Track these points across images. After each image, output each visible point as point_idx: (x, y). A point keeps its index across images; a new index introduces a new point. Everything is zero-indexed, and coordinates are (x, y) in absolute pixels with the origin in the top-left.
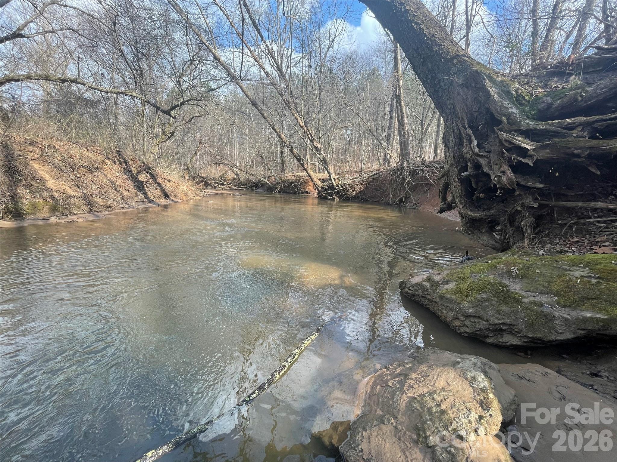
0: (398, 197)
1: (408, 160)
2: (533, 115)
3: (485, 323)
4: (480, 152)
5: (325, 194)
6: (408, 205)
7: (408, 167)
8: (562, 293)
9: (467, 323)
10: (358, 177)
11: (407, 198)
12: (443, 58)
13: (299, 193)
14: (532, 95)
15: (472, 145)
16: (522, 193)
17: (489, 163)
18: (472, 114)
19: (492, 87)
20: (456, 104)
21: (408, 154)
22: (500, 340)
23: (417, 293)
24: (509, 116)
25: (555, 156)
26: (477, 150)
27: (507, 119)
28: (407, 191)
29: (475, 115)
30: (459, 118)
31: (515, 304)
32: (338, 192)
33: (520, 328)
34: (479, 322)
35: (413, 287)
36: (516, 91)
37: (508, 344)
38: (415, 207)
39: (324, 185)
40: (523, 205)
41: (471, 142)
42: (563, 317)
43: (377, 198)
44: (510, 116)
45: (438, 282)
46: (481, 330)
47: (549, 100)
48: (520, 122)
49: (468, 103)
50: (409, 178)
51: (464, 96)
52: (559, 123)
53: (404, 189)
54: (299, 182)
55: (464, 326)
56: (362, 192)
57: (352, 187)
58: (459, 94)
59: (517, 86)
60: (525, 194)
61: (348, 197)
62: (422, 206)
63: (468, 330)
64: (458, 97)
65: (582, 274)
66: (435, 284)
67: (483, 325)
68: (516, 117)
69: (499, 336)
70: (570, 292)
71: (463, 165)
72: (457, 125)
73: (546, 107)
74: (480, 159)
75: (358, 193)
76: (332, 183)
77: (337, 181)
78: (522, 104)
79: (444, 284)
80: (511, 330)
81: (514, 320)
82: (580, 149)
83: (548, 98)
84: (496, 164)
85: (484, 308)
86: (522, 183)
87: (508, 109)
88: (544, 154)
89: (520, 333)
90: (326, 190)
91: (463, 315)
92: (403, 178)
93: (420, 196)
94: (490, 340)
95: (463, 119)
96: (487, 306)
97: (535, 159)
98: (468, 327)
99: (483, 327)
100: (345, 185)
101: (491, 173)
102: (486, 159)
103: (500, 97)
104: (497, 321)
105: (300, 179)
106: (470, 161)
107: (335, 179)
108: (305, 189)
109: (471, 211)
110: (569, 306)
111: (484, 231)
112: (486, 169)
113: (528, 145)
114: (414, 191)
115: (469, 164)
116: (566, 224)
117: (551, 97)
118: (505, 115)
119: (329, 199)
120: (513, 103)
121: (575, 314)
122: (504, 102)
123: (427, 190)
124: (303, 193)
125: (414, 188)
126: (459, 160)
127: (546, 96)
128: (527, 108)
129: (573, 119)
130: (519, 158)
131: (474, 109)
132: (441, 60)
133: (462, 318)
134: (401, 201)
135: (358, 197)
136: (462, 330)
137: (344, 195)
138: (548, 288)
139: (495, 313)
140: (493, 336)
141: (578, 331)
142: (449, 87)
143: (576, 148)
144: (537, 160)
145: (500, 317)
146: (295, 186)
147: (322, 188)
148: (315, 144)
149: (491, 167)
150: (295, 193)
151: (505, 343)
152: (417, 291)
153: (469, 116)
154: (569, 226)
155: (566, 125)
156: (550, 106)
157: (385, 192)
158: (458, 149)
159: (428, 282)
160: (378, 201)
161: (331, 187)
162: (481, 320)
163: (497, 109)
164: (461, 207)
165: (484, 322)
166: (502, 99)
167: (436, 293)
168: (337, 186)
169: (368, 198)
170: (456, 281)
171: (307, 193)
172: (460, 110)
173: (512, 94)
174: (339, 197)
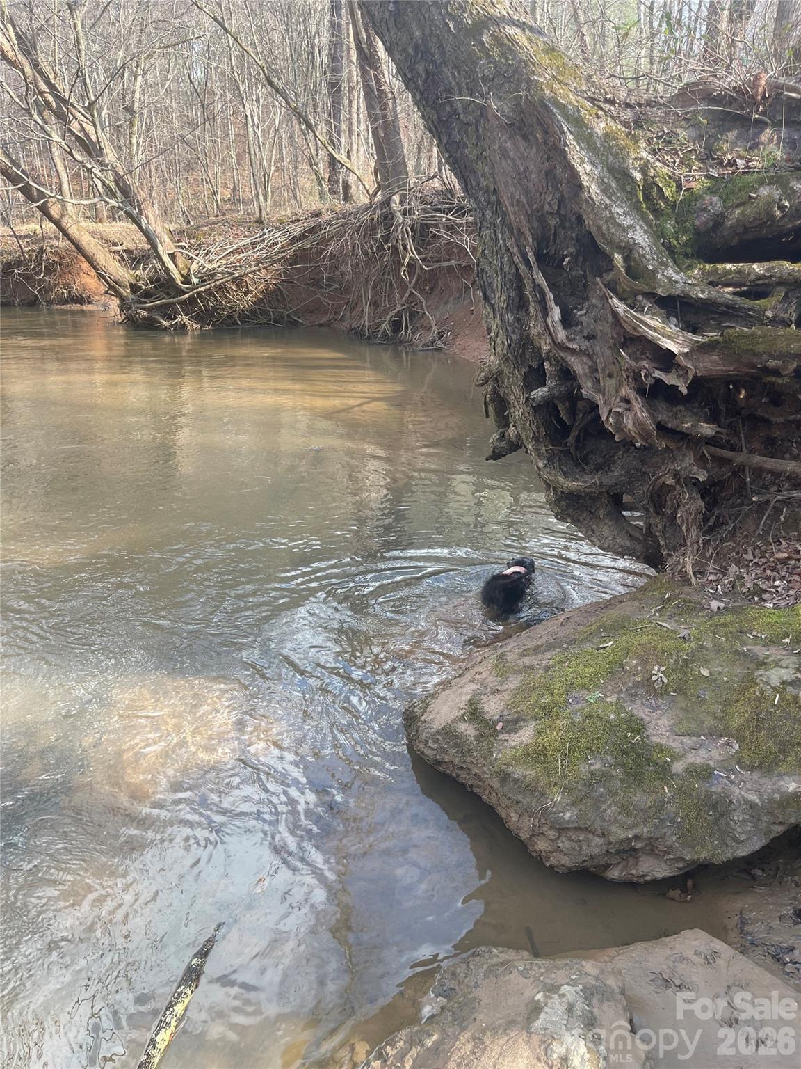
0: (386, 311)
1: (403, 188)
2: (685, 245)
3: (599, 841)
4: (570, 340)
5: (149, 310)
6: (420, 338)
7: (404, 213)
8: (747, 733)
9: (564, 844)
10: (254, 244)
11: (413, 315)
12: (453, 18)
13: (49, 303)
14: (679, 187)
15: (549, 321)
16: (672, 446)
17: (594, 370)
18: (542, 220)
19: (583, 162)
20: (501, 186)
21: (400, 169)
22: (633, 872)
23: (447, 758)
24: (629, 251)
25: (731, 369)
26: (561, 335)
27: (627, 259)
28: (411, 294)
29: (552, 223)
30: (511, 229)
31: (657, 783)
32: (192, 300)
33: (669, 843)
34: (587, 840)
35: (437, 741)
36: (644, 171)
37: (648, 878)
38: (439, 344)
39: (138, 278)
40: (676, 475)
41: (545, 311)
42: (746, 801)
43: (326, 312)
44: (631, 250)
45: (494, 724)
46: (592, 857)
47: (716, 203)
48: (654, 272)
49: (531, 184)
50: (411, 253)
51: (518, 162)
52: (739, 272)
53: (403, 286)
54: (39, 259)
55: (556, 851)
56: (272, 295)
57: (238, 281)
58: (505, 154)
59: (644, 154)
60: (679, 449)
61: (230, 316)
62: (458, 341)
63: (565, 861)
64: (504, 163)
65: (785, 678)
66: (488, 730)
67: (597, 845)
68: (643, 256)
69: (632, 861)
70: (759, 732)
71: (535, 365)
72: (508, 250)
73: (711, 223)
74: (571, 360)
75: (260, 301)
76: (167, 270)
77: (181, 261)
78: (656, 212)
79: (509, 732)
80: (652, 848)
81: (656, 827)
82: (778, 357)
83: (715, 199)
84: (611, 376)
85: (597, 802)
86: (670, 426)
87: (624, 230)
88: (710, 365)
89: (669, 854)
90: (147, 295)
91: (552, 828)
92: (395, 249)
93: (450, 306)
94: (614, 874)
95: (520, 233)
96: (601, 796)
97: (691, 377)
98: (565, 853)
99: (595, 851)
100: (212, 275)
101: (599, 399)
102: (585, 359)
103: (603, 191)
104: (622, 834)
105: (42, 251)
106: (548, 359)
107: (173, 257)
108: (67, 286)
109: (565, 474)
110: (760, 767)
111: (602, 513)
112: (587, 390)
113: (674, 341)
114: (432, 289)
115: (547, 365)
116: (767, 503)
117: (721, 197)
118: (620, 249)
119: (165, 329)
120: (636, 207)
121: (768, 785)
122: (616, 210)
123: (467, 287)
124: (65, 302)
125: (430, 282)
126: (523, 353)
127: (711, 191)
128: (670, 226)
129: (766, 265)
130: (658, 374)
131: (547, 207)
132: (447, 24)
133: (552, 834)
134: (396, 326)
135: (264, 313)
136: (553, 860)
137: (215, 309)
138: (721, 719)
139: (620, 813)
140: (619, 863)
141: (772, 827)
142: (478, 121)
143: (771, 356)
144: (695, 377)
145: (629, 821)
146: (27, 277)
147: (134, 288)
148: (75, 127)
149: (598, 381)
150: (32, 304)
151: (644, 876)
152: (445, 751)
153: (536, 224)
154: (774, 508)
155: (754, 281)
156: (718, 221)
157: (347, 291)
158: (518, 320)
159: (471, 721)
160: (328, 324)
161: (164, 284)
162: (590, 836)
163: (601, 228)
164: (541, 465)
165: (597, 839)
166: (610, 198)
167: (491, 764)
168: (187, 280)
169: (295, 313)
170: (535, 718)
171: (80, 300)
172: (512, 205)
173: (633, 179)
174: (199, 318)
